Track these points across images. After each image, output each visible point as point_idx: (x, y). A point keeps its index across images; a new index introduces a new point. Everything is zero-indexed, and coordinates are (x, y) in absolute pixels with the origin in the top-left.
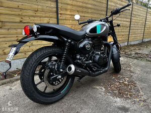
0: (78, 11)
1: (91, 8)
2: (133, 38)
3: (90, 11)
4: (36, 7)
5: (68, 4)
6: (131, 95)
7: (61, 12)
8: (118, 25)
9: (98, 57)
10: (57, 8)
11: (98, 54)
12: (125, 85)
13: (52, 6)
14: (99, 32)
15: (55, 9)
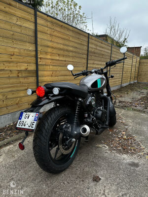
0: (59, 55)
1: (72, 51)
2: (112, 83)
3: (71, 54)
4: (12, 50)
5: (48, 47)
6: (134, 150)
7: (41, 56)
10: (36, 51)
11: (100, 110)
12: (125, 139)
13: (30, 49)
15: (34, 53)
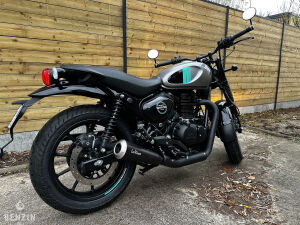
0: (165, 43)
1: (192, 37)
4: (85, 36)
5: (145, 31)
7: (133, 45)
8: (234, 69)
9: (184, 129)
10: (125, 37)
11: (185, 123)
12: (245, 189)
13: (115, 34)
14: (187, 81)
15: (120, 41)
